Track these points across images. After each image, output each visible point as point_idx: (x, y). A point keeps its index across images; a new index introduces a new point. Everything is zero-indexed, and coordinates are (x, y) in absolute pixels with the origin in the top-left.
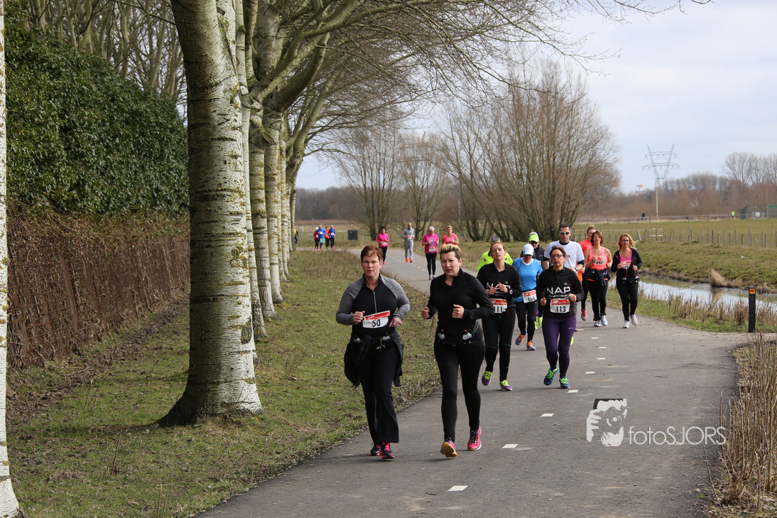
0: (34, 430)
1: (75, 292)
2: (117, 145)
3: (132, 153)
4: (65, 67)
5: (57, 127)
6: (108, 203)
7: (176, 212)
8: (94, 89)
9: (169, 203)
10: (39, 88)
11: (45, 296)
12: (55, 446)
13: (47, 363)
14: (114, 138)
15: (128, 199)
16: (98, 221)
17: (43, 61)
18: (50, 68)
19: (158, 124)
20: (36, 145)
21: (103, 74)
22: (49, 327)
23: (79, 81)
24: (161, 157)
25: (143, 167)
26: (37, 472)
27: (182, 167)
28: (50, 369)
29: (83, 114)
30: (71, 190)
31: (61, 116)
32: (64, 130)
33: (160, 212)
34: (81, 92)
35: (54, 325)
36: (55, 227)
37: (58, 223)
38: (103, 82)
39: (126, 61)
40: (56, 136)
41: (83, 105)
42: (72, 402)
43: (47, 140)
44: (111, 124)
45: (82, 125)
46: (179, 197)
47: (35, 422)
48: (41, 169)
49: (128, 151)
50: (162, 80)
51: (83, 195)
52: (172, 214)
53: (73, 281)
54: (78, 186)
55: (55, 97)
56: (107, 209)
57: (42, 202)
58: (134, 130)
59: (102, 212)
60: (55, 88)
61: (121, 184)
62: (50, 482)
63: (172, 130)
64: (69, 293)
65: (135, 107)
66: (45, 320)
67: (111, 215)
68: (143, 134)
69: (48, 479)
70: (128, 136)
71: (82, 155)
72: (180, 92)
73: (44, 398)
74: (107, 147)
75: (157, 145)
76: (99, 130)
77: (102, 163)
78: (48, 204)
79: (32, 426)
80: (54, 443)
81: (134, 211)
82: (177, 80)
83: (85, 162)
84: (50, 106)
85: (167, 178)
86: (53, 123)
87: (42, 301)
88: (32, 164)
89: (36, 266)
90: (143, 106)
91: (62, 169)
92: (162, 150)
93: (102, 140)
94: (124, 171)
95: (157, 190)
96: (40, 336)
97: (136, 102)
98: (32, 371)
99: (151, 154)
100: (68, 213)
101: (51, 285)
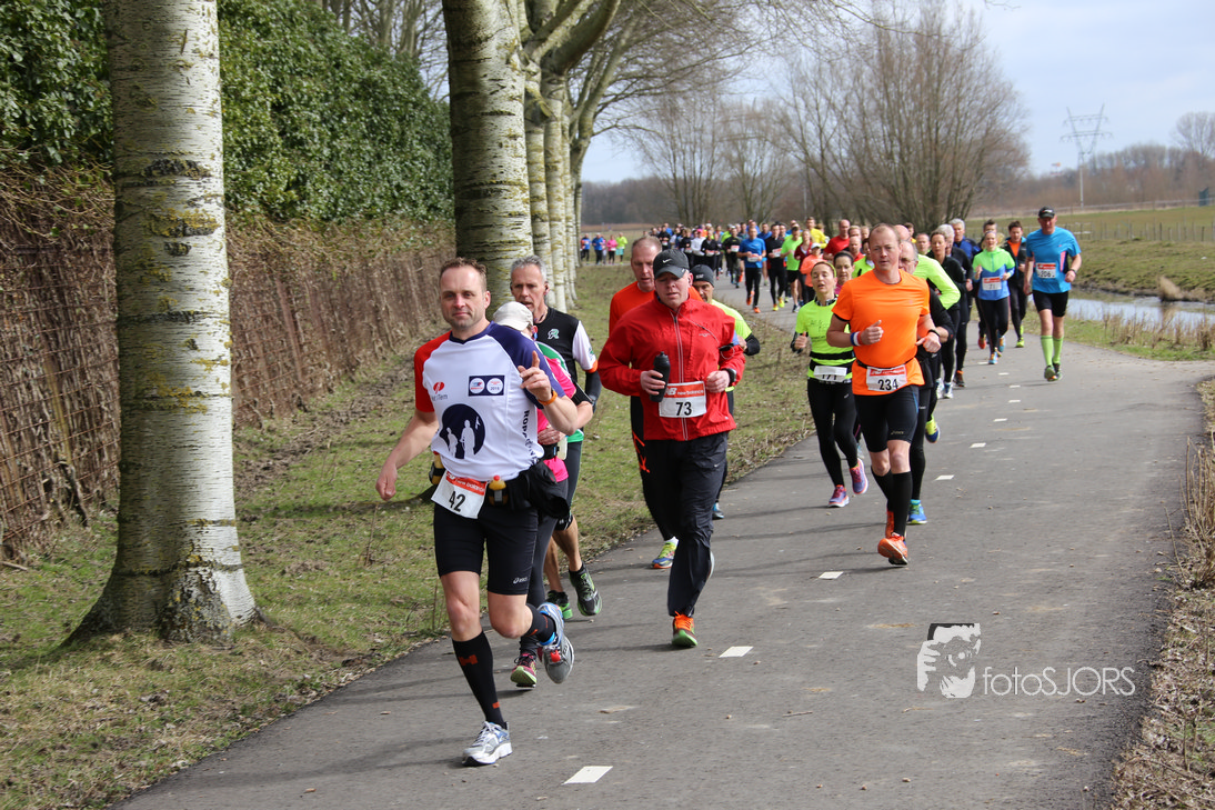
0: (258, 509)
1: (296, 327)
2: (344, 127)
3: (364, 137)
4: (276, 21)
5: (268, 104)
6: (336, 205)
7: (425, 217)
8: (314, 50)
9: (414, 204)
10: (244, 52)
11: (260, 333)
12: (288, 530)
13: (266, 423)
14: (341, 117)
15: (361, 201)
16: (323, 230)
17: (247, 14)
18: (256, 24)
19: (398, 96)
20: (241, 128)
21: (323, 30)
22: (265, 374)
23: (294, 40)
24: (401, 143)
25: (378, 156)
26: (267, 563)
27: (430, 155)
28: (270, 430)
29: (300, 86)
30: (288, 189)
31: (273, 90)
32: (277, 107)
33: (403, 217)
34: (297, 56)
35: (273, 372)
36: (268, 239)
37: (272, 235)
38: (324, 41)
39: (347, 12)
40: (266, 116)
41: (299, 73)
42: (303, 473)
43: (256, 122)
44: (337, 97)
45: (299, 100)
46: (427, 197)
47: (259, 498)
48: (248, 161)
49: (359, 134)
50: (396, 35)
51: (304, 197)
52: (418, 220)
53: (293, 312)
54: (297, 184)
55: (265, 63)
56: (334, 215)
57: (253, 205)
58: (365, 105)
59: (328, 219)
60: (264, 51)
61: (352, 182)
62: (287, 576)
63: (416, 105)
64: (289, 329)
65: (367, 74)
66: (261, 365)
67: (339, 223)
68: (377, 111)
69: (284, 572)
70: (358, 115)
71: (301, 142)
72: (420, 53)
73: (265, 469)
74: (332, 130)
75: (396, 126)
76: (321, 107)
77: (326, 152)
78: (258, 209)
79: (255, 503)
80: (286, 525)
81: (370, 217)
82: (417, 36)
83: (304, 153)
84: (258, 76)
85: (411, 170)
86: (261, 99)
87: (256, 340)
88: (238, 156)
89: (246, 293)
90: (377, 73)
91: (276, 161)
92: (403, 133)
93: (325, 121)
94: (355, 163)
95: (399, 187)
96: (255, 386)
97: (367, 67)
98: (248, 433)
99: (389, 137)
100: (285, 220)
101: (267, 318)
